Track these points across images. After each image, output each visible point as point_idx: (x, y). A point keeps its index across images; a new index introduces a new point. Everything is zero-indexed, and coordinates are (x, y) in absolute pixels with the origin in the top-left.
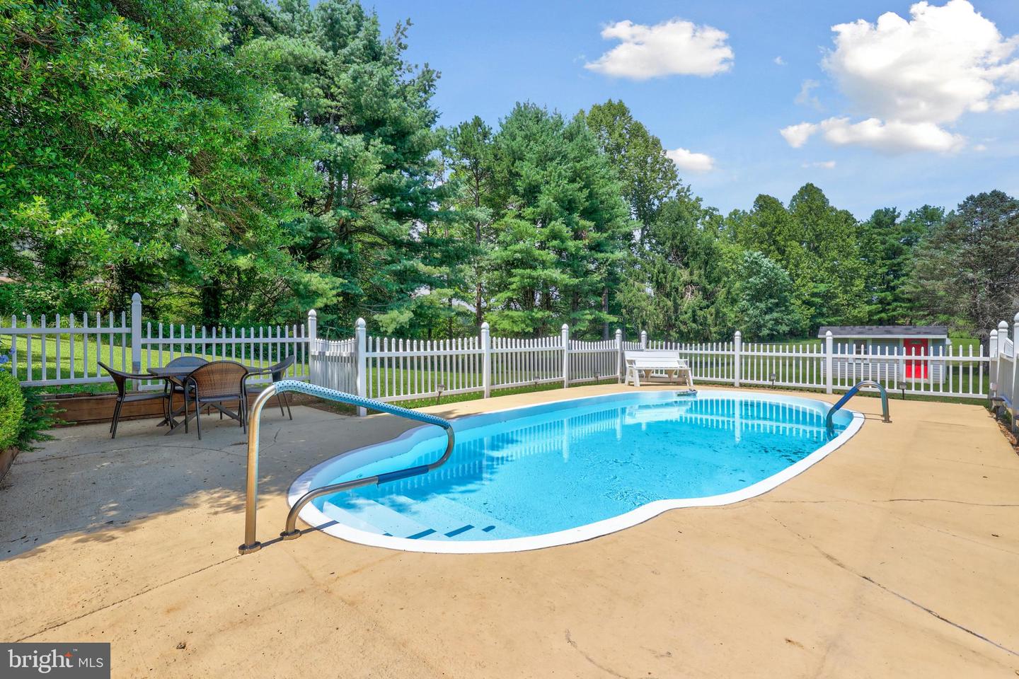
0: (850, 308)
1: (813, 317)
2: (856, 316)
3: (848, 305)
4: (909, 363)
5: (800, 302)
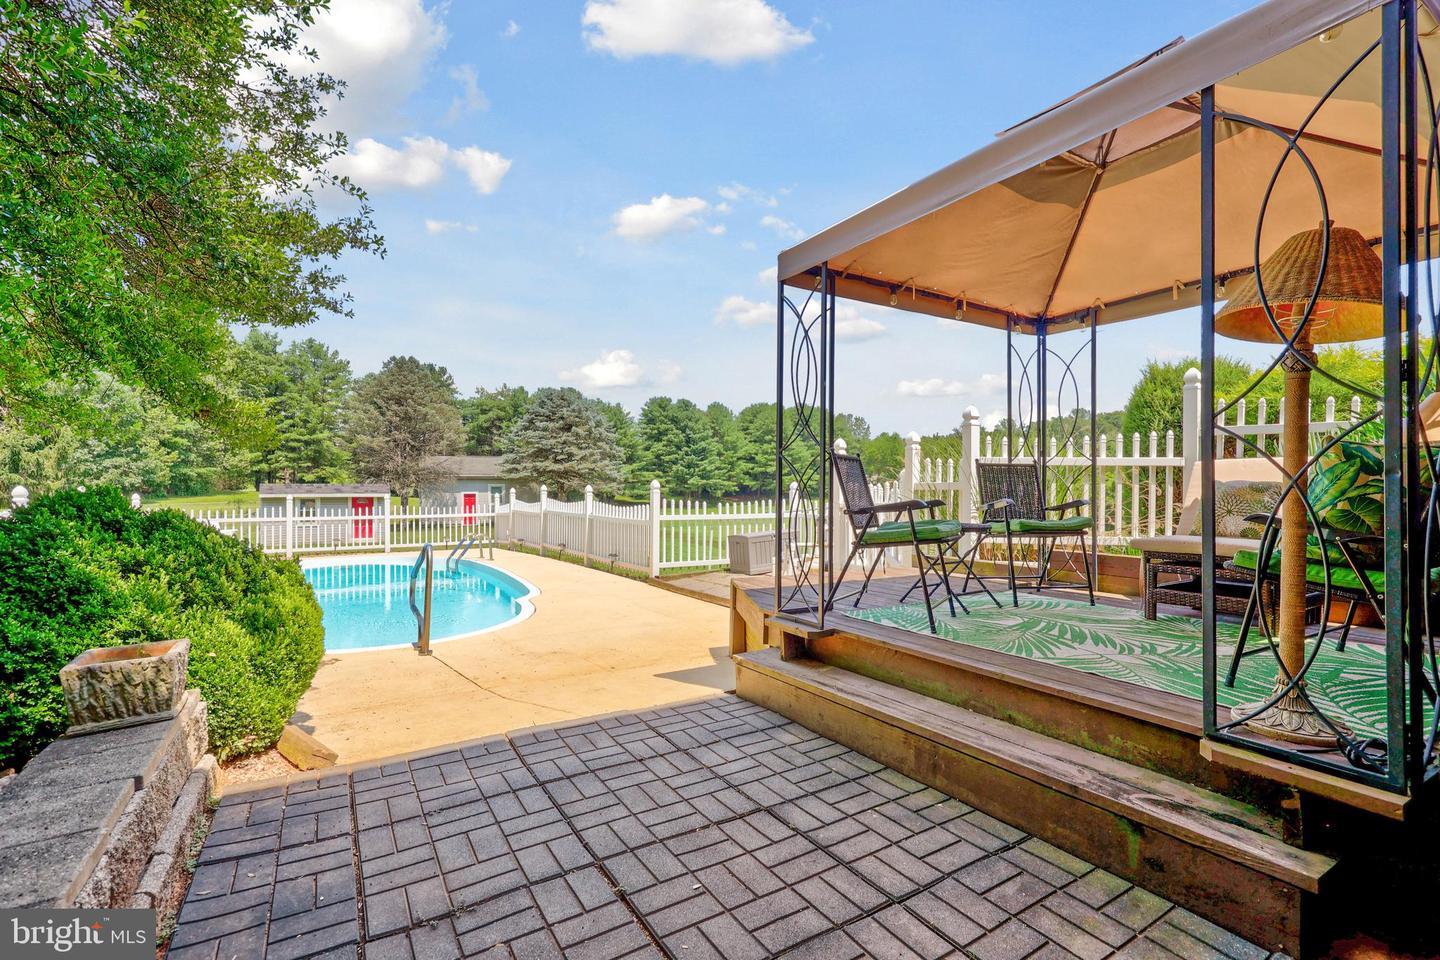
0: (229, 454)
1: (176, 465)
2: (237, 466)
3: (226, 450)
4: (357, 522)
5: (157, 443)
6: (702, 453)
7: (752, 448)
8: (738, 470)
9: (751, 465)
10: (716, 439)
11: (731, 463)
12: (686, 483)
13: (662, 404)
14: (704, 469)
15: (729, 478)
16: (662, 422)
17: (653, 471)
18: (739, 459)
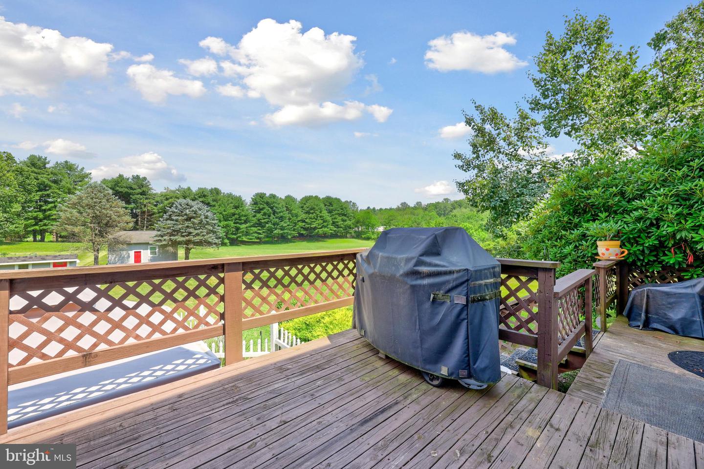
6: (281, 218)
7: (304, 216)
8: (297, 226)
9: (304, 224)
10: (288, 212)
11: (295, 223)
12: (272, 232)
13: (261, 196)
14: (282, 226)
15: (294, 230)
16: (261, 204)
17: (256, 227)
18: (298, 221)
